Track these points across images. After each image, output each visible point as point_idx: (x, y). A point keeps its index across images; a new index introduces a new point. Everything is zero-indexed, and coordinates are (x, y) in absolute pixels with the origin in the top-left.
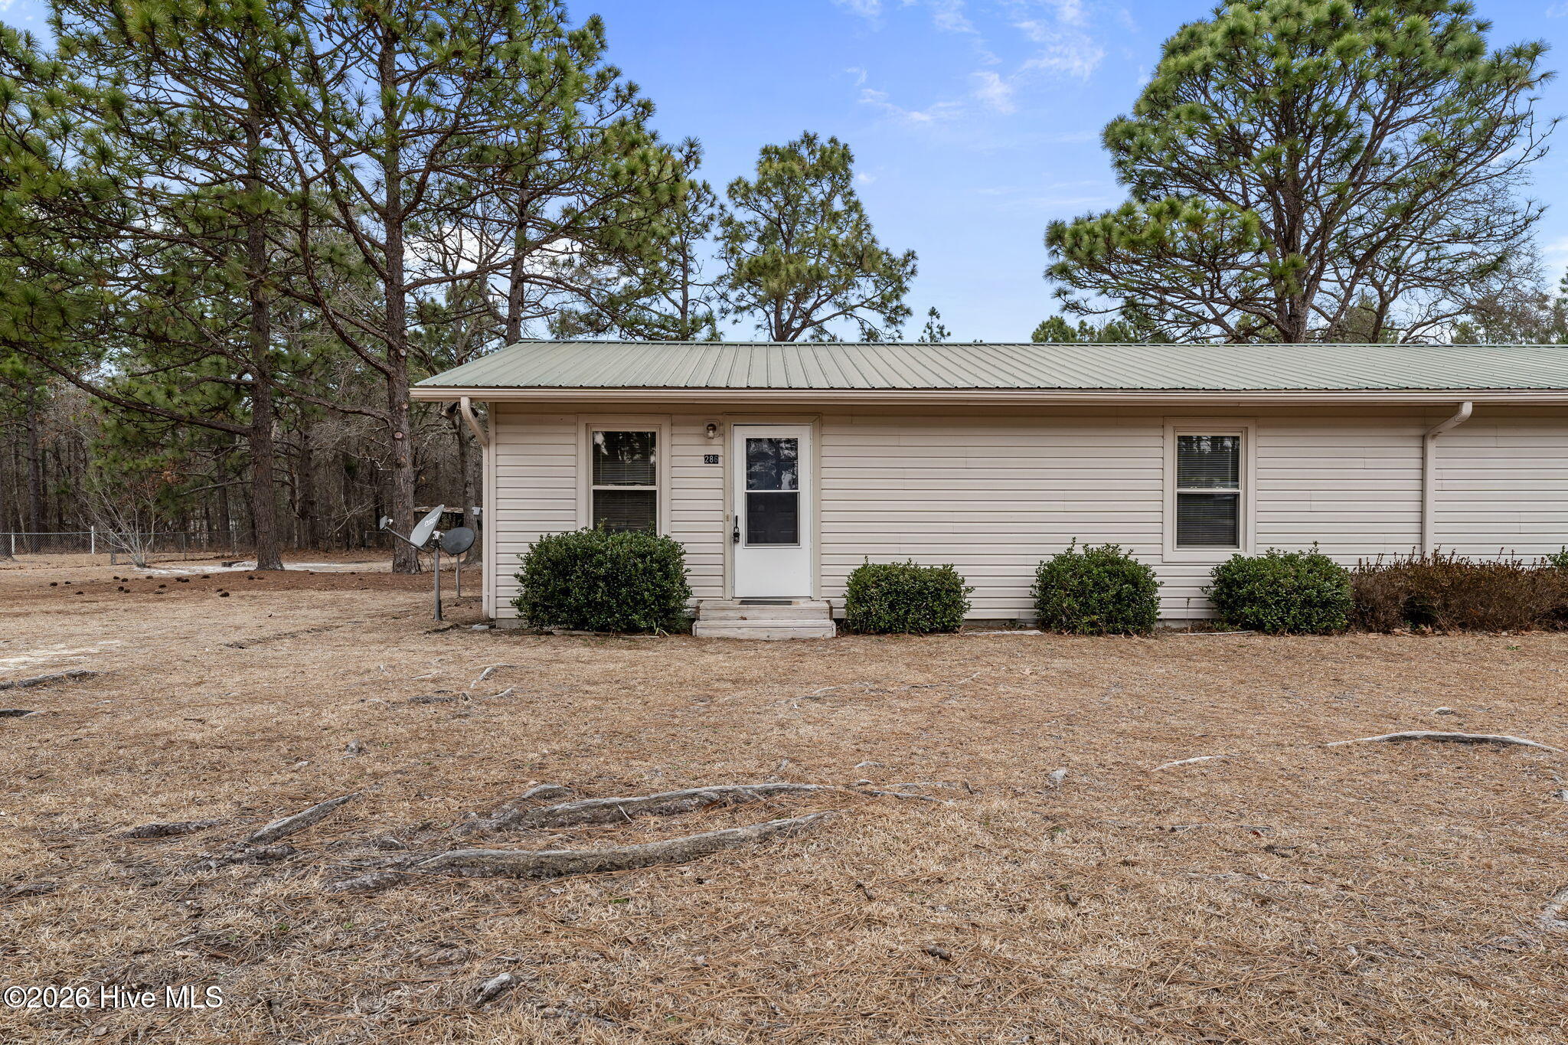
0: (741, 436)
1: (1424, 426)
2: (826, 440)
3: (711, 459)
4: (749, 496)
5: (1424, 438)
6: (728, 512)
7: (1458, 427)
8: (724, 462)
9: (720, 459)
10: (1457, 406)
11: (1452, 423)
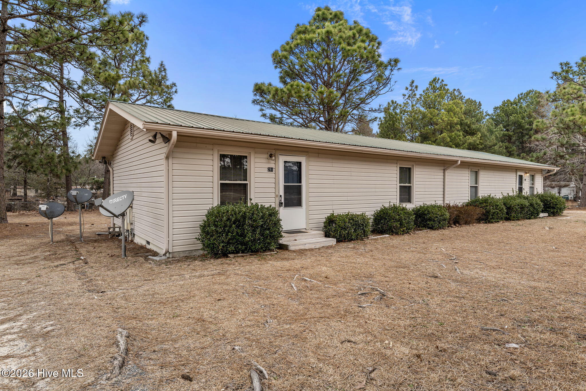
0: (282, 159)
1: (444, 166)
2: (312, 163)
3: (270, 170)
4: (285, 187)
5: (444, 170)
6: (277, 193)
7: (454, 167)
8: (275, 171)
9: (274, 169)
10: (457, 161)
11: (455, 166)
